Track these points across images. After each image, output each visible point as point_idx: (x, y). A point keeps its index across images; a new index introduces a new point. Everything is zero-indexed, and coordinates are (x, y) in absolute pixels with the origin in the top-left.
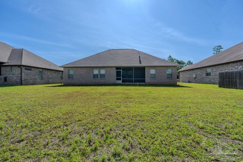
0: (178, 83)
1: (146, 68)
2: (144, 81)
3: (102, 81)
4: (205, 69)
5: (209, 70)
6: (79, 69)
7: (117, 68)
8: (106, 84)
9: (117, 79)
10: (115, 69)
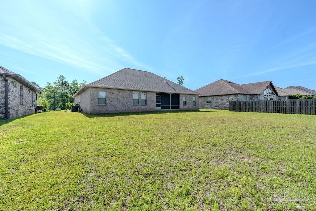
0: (199, 110)
1: (180, 95)
2: (178, 107)
3: (144, 108)
4: (206, 98)
5: (209, 99)
6: (115, 91)
7: (158, 94)
8: (148, 111)
9: (158, 106)
10: (155, 94)
